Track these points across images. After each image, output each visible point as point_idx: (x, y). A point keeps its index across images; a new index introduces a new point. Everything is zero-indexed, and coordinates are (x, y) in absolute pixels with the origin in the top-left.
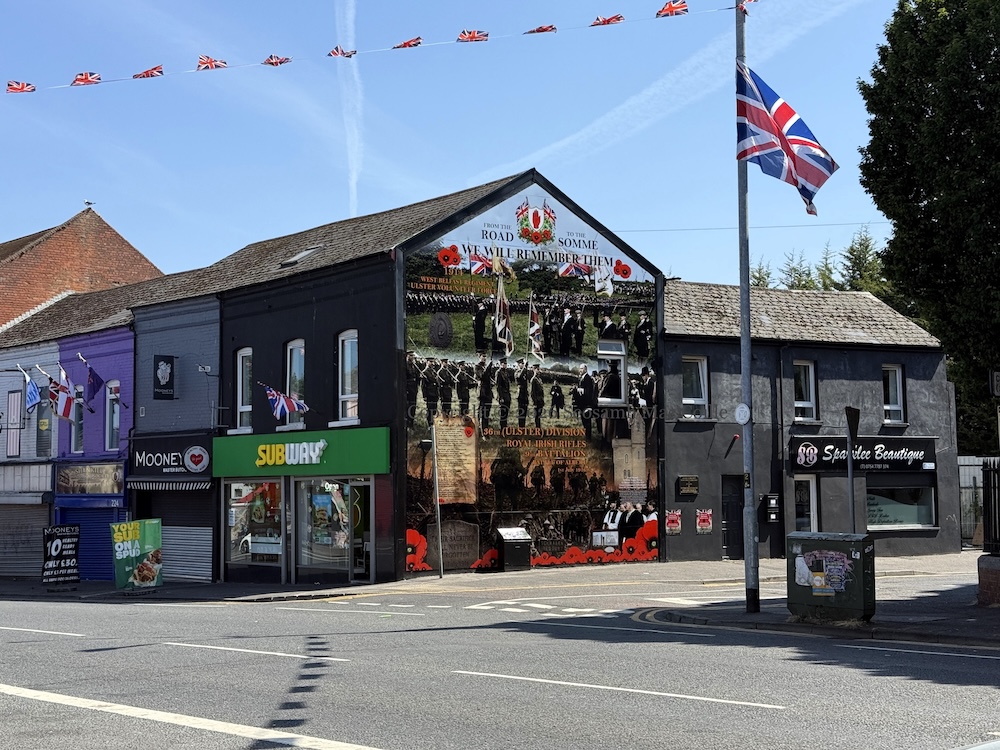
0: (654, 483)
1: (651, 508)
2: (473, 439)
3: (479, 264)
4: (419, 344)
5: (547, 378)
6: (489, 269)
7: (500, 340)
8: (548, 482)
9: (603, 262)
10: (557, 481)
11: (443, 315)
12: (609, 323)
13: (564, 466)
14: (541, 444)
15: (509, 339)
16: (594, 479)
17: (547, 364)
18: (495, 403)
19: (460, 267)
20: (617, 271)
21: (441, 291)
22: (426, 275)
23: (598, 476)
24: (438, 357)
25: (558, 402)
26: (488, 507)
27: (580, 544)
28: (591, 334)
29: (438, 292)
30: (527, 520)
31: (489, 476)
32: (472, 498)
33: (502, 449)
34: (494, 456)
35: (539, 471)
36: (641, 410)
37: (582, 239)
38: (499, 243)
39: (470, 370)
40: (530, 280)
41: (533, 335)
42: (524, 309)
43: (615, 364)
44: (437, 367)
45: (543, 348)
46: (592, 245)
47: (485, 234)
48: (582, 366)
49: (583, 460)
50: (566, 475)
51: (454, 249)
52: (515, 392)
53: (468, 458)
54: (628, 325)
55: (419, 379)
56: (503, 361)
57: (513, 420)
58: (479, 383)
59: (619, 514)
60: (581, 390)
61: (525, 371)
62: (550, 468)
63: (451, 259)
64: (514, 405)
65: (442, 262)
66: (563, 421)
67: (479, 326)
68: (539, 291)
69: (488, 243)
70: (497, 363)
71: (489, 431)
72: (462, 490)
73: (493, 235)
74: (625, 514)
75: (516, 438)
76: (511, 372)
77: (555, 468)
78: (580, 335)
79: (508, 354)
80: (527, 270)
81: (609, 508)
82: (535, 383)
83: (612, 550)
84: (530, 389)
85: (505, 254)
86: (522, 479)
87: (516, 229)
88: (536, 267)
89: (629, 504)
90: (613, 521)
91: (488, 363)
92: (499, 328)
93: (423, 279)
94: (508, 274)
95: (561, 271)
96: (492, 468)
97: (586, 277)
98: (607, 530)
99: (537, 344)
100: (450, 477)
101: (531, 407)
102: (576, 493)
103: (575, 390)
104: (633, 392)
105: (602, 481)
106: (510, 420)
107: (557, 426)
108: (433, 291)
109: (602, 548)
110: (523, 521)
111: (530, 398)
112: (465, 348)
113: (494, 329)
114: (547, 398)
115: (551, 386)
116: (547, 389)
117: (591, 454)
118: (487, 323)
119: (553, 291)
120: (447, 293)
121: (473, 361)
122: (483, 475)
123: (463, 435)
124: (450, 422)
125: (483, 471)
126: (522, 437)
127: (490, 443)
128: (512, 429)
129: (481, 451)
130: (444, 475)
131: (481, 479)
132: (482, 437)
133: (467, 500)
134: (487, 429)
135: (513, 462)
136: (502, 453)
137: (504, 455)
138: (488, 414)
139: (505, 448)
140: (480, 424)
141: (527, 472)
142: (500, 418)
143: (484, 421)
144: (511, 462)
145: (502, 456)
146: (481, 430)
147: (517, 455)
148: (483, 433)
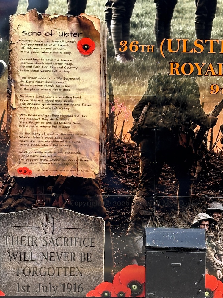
2: (95, 59)
26: (124, 186)
30: (210, 212)
32: (93, 168)
33: (158, 79)
34: (142, 89)
57: (184, 23)
71: (133, 46)
75: (189, 59)
86: (202, 134)
96: (136, 114)
100: (46, 130)
106: (176, 25)
110: (203, 216)
122: (115, 126)
123: (75, 53)
124: (46, 28)
125: (116, 119)
126: (203, 56)
127: (132, 68)
128: (181, 42)
129: (112, 82)
130: (34, 124)
131: (112, 134)
132: (114, 55)
133: (82, 173)
134: (126, 42)
135: (182, 105)
136: (158, 86)
137: (164, 90)
138: (129, 14)
139: (165, 76)
140: (112, 31)
141: (214, 123)
142: (154, 22)
143: (121, 26)
144: (177, 104)
145: (158, 92)
146: (114, 42)
147: (190, 91)
148: (118, 50)
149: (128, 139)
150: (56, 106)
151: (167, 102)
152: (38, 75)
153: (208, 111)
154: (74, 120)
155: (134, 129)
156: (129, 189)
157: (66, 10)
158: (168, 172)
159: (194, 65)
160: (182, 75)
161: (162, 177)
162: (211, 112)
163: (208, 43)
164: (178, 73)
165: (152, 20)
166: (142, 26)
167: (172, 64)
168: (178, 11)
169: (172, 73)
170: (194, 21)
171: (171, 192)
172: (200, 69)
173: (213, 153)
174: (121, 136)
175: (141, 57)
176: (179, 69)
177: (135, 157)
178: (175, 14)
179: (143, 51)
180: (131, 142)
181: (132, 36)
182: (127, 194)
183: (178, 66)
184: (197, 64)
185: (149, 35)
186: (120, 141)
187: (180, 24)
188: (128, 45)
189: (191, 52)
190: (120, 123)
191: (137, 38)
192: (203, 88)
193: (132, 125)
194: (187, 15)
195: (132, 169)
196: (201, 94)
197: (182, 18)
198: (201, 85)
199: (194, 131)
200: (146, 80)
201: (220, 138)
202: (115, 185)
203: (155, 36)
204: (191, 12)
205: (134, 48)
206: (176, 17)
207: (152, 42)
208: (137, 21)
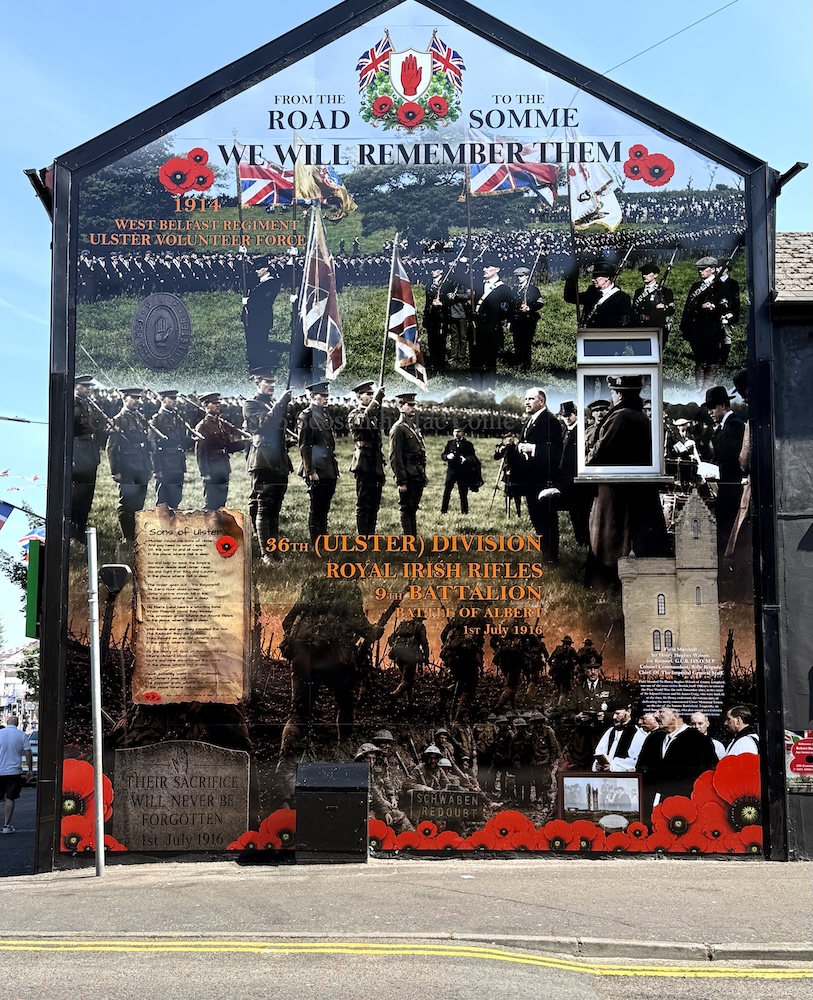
0: (746, 662)
1: (737, 723)
2: (238, 561)
3: (261, 184)
4: (107, 362)
5: (433, 424)
6: (287, 194)
7: (311, 344)
8: (436, 661)
9: (593, 152)
10: (462, 656)
11: (168, 299)
12: (608, 291)
13: (481, 622)
14: (416, 570)
15: (334, 341)
16: (565, 653)
17: (435, 393)
18: (295, 480)
19: (213, 193)
20: (632, 172)
21: (165, 248)
22: (128, 215)
23: (577, 645)
24: (153, 387)
25: (466, 475)
26: (273, 713)
27: (526, 805)
28: (558, 320)
29: (157, 250)
30: (377, 743)
31: (277, 643)
32: (235, 692)
33: (314, 583)
34: (294, 595)
35: (414, 633)
36: (704, 491)
37: (533, 107)
38: (312, 136)
39: (233, 413)
40: (392, 209)
41: (398, 329)
42: (376, 274)
43: (632, 387)
44: (150, 409)
45: (422, 358)
46: (562, 117)
47: (275, 120)
48: (533, 392)
49: (533, 608)
50: (487, 641)
51: (199, 156)
52: (349, 457)
53: (225, 603)
54: (665, 294)
55: (102, 438)
56: (321, 389)
57: (344, 517)
58: (255, 439)
59: (640, 737)
60: (528, 448)
61: (376, 412)
62: (441, 627)
63: (190, 179)
64: (347, 487)
65: (168, 185)
66: (475, 519)
67: (258, 318)
68: (413, 231)
69: (285, 138)
70: (300, 394)
71: (283, 544)
72: (205, 673)
73: (297, 120)
74: (656, 737)
75: (350, 558)
76: (339, 413)
77: (454, 626)
78: (526, 326)
79: (331, 374)
80: (384, 189)
81: (609, 722)
82: (402, 438)
83: (623, 822)
84: (388, 448)
85: (327, 156)
86: (366, 649)
87: (355, 100)
88: (407, 180)
89: (669, 714)
90: (622, 752)
91: (278, 396)
92: (309, 320)
93: (121, 224)
94: (337, 201)
95: (475, 184)
96: (286, 625)
97: (546, 193)
98: (604, 772)
99: (409, 351)
100: (179, 647)
101: (391, 490)
102: (514, 683)
103: (512, 448)
104: (680, 447)
105: (589, 656)
106: (334, 519)
107: (461, 531)
108: (143, 250)
109: (591, 816)
110: (369, 747)
111: (389, 471)
112: (219, 364)
113: (297, 322)
114: (436, 469)
115: (444, 441)
116: (433, 449)
117: (555, 593)
118: (278, 309)
119: (453, 230)
120: (177, 251)
121: (241, 392)
122: (262, 640)
123: (212, 554)
124: (179, 526)
125: (263, 631)
126: (366, 556)
127: (281, 570)
128: (340, 539)
129: (259, 587)
130: (163, 640)
131: (259, 649)
132: (260, 556)
133: (221, 697)
134: (274, 540)
135: (342, 613)
136: (313, 591)
137: (320, 596)
138: (278, 507)
139: (322, 579)
140: (257, 527)
141: (381, 633)
142: (308, 516)
143: (268, 522)
144: (336, 613)
145: (313, 598)
146: (260, 541)
147: (352, 597)
148: (265, 549)
149: (278, 655)
150: (191, 617)
151: (323, 610)
152: (169, 582)
154: (212, 633)
155: (285, 643)
156: (279, 716)
157: (203, 504)
158: (326, 695)
159: (356, 566)
160: (342, 577)
161: (319, 700)
162: (376, 622)
163: (372, 539)
164: (336, 576)
165: (305, 514)
166: (293, 521)
167: (329, 565)
168: (336, 503)
169: (329, 576)
170: (355, 514)
171: (330, 719)
172: (362, 571)
173: (380, 669)
174: (269, 652)
175: (293, 558)
176: (338, 571)
177: (287, 677)
178: (332, 506)
179: (295, 550)
180: (282, 659)
181: (282, 533)
182: (276, 722)
183: (337, 567)
184: (359, 565)
185: (302, 531)
186: (268, 657)
187: (338, 517)
188: (277, 544)
189: (352, 550)
190: (268, 637)
191: (288, 535)
192: (367, 593)
193: (282, 639)
194: (347, 507)
195: (282, 692)
196: (365, 599)
197: (341, 510)
198: (364, 589)
199: (357, 644)
200: (299, 585)
201: (387, 652)
202: (261, 712)
203: (308, 532)
204: (352, 503)
205: (284, 547)
206: (333, 510)
207: (306, 539)
208: (288, 515)
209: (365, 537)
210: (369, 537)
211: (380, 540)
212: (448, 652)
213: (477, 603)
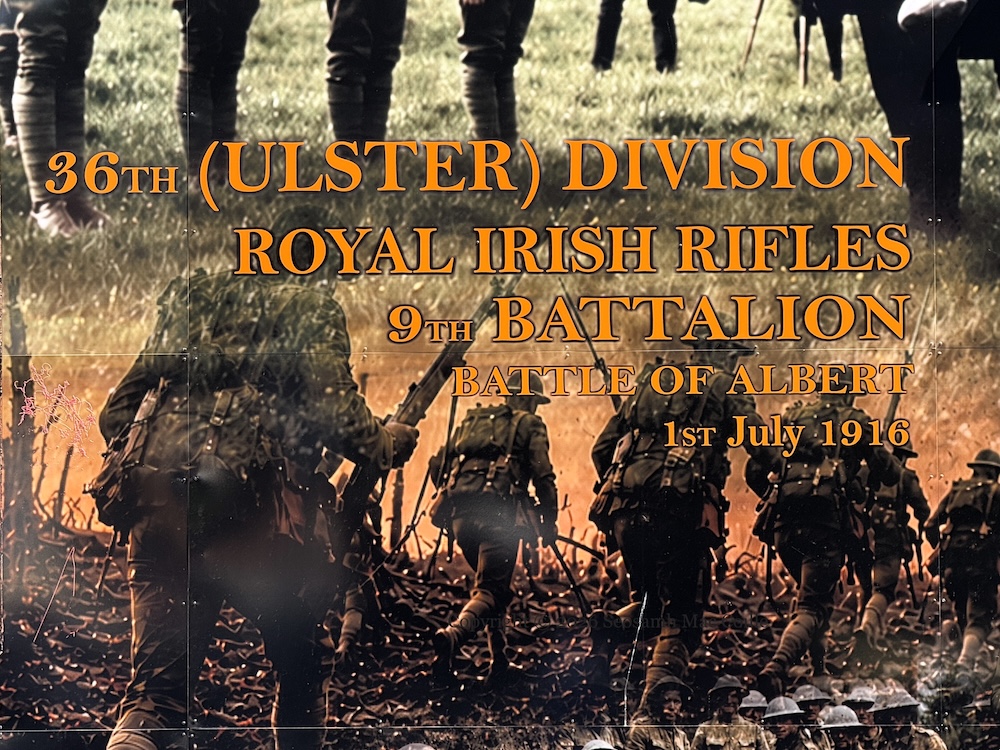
10: (658, 513)
13: (716, 409)
14: (514, 249)
26: (74, 694)
33: (195, 292)
34: (134, 330)
35: (509, 444)
49: (877, 365)
50: (737, 461)
57: (287, 83)
62: (595, 420)
66: (699, 87)
71: (97, 171)
75: (309, 212)
86: (360, 491)
96: (113, 425)
106: (257, 90)
107: (656, 125)
117: (948, 316)
122: (36, 471)
125: (38, 442)
126: (359, 204)
127: (94, 251)
128: (278, 152)
129: (23, 306)
131: (28, 500)
132: (27, 207)
134: (71, 159)
135: (287, 384)
136: (193, 317)
137: (216, 331)
138: (80, 52)
139: (221, 280)
140: (18, 118)
141: (405, 448)
142: (176, 81)
143: (50, 100)
144: (266, 384)
145: (195, 339)
146: (26, 160)
147: (317, 334)
148: (41, 186)
149: (86, 517)
151: (227, 376)
153: (383, 405)
155: (108, 477)
156: (91, 703)
158: (239, 637)
159: (328, 238)
160: (282, 273)
161: (215, 655)
162: (393, 410)
163: (378, 153)
164: (267, 267)
165: (167, 72)
166: (130, 96)
167: (245, 235)
168: (263, 39)
169: (245, 269)
170: (322, 74)
171: (251, 711)
172: (348, 252)
173: (406, 561)
174: (58, 508)
175: (129, 211)
176: (273, 253)
177: (116, 584)
178: (251, 49)
179: (135, 188)
180: (99, 527)
181: (94, 134)
182: (83, 724)
183: (267, 240)
184: (337, 234)
185: (158, 128)
186: (54, 523)
187: (270, 85)
188: (78, 168)
189: (317, 187)
190: (56, 459)
191: (114, 140)
192: (363, 322)
193: (99, 466)
194: (297, 53)
195: (103, 629)
196: (356, 342)
197: (279, 62)
198: (353, 308)
199: (333, 480)
200: (151, 297)
201: (428, 504)
202: (37, 691)
203: (178, 131)
204: (313, 39)
205: (101, 178)
206: (255, 61)
207: (170, 154)
208: (112, 78)
209: (353, 146)
210: (369, 145)
211: (404, 157)
212: (617, 504)
213: (705, 348)
